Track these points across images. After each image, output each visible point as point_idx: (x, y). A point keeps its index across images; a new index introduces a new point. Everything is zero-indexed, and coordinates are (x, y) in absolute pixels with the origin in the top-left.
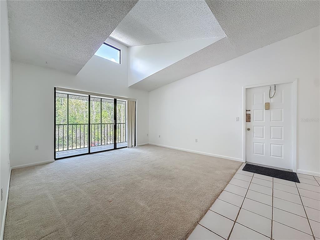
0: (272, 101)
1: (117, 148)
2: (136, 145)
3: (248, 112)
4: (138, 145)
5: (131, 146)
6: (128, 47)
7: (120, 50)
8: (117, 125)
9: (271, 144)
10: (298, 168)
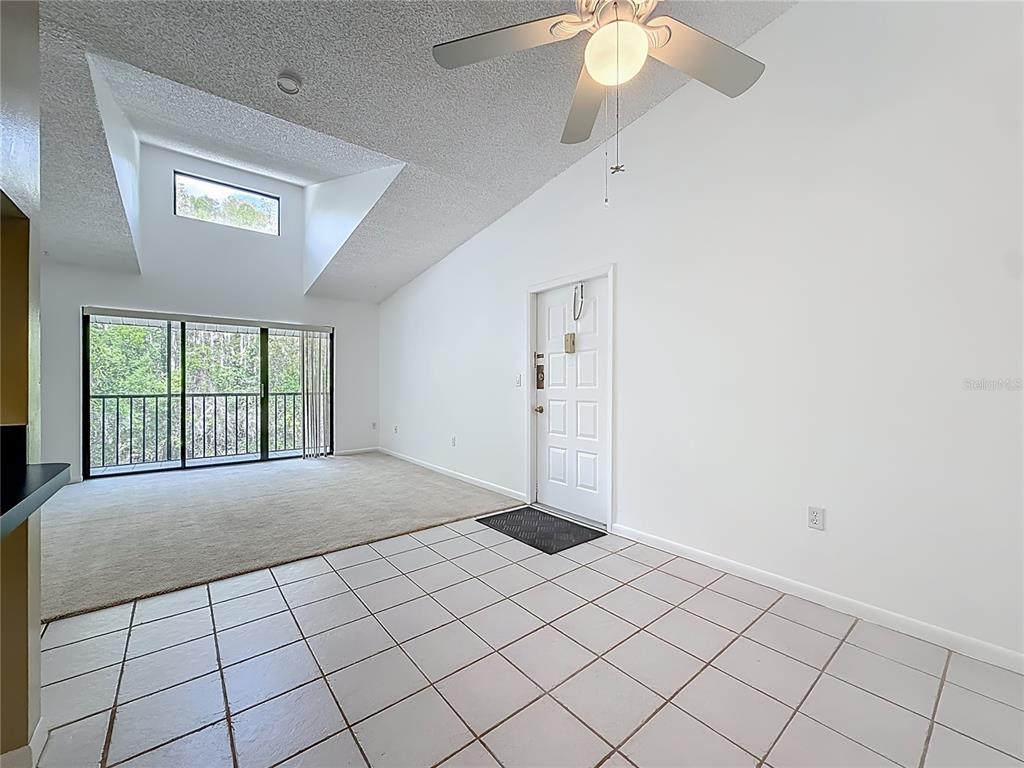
0: (578, 328)
1: (270, 457)
2: (336, 452)
3: (540, 362)
4: (339, 452)
6: (302, 187)
7: (278, 199)
8: (271, 397)
9: (577, 452)
10: (614, 521)
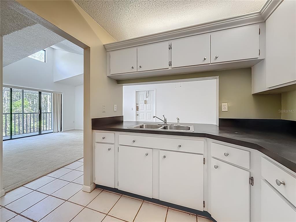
0: (147, 99)
1: (42, 133)
2: (62, 131)
3: (137, 105)
4: (64, 130)
5: (57, 132)
6: (53, 49)
7: (45, 51)
8: (42, 114)
